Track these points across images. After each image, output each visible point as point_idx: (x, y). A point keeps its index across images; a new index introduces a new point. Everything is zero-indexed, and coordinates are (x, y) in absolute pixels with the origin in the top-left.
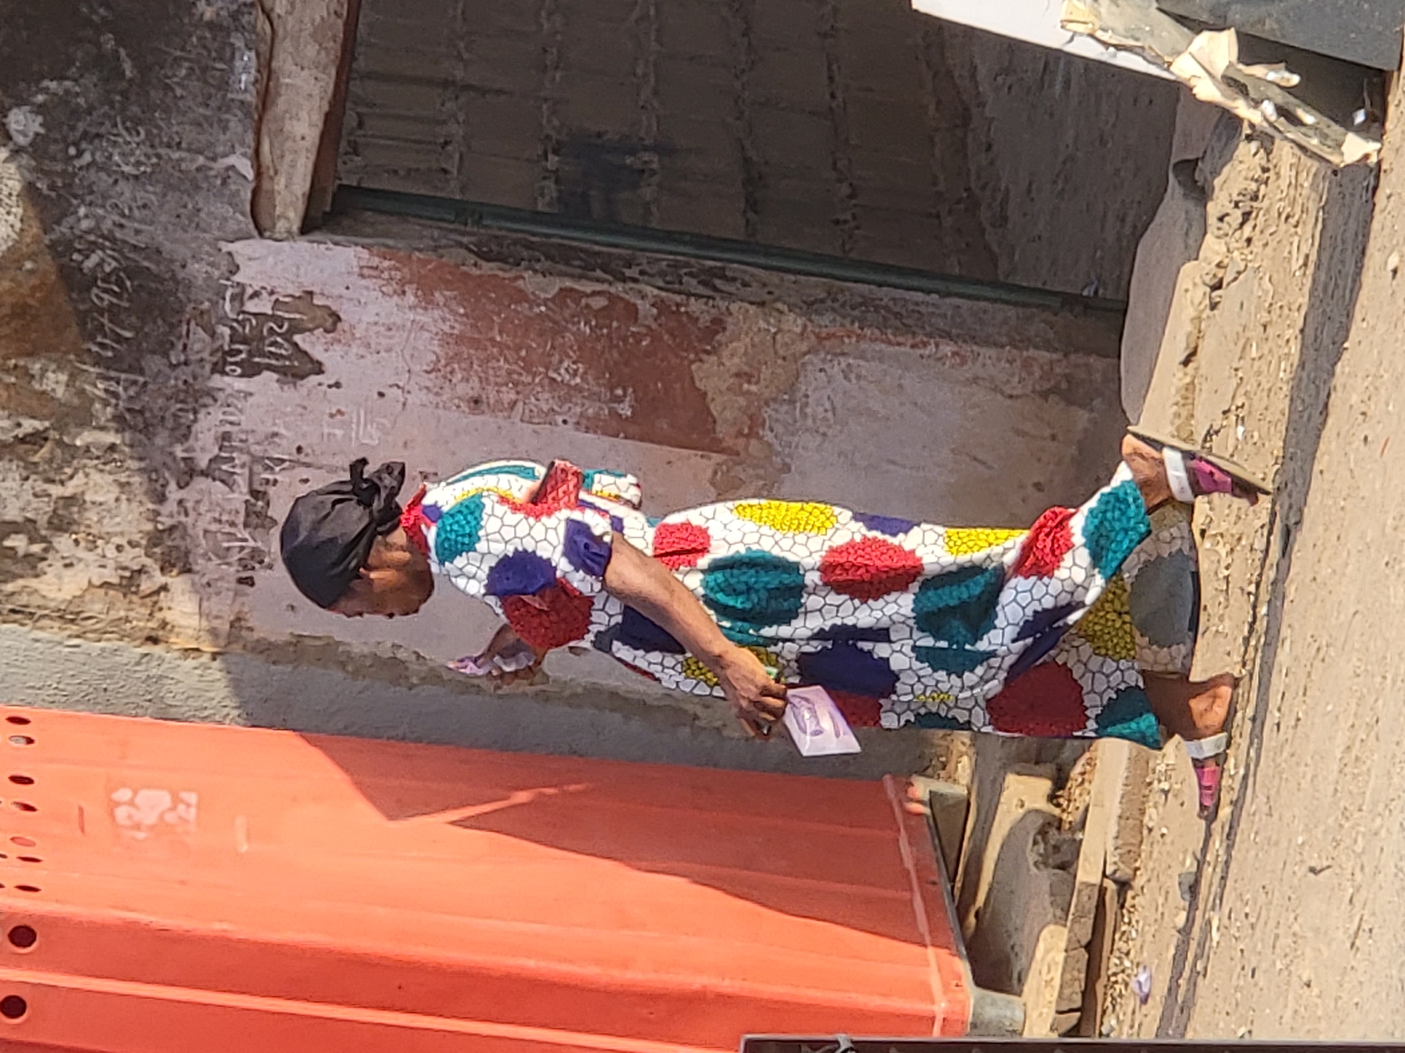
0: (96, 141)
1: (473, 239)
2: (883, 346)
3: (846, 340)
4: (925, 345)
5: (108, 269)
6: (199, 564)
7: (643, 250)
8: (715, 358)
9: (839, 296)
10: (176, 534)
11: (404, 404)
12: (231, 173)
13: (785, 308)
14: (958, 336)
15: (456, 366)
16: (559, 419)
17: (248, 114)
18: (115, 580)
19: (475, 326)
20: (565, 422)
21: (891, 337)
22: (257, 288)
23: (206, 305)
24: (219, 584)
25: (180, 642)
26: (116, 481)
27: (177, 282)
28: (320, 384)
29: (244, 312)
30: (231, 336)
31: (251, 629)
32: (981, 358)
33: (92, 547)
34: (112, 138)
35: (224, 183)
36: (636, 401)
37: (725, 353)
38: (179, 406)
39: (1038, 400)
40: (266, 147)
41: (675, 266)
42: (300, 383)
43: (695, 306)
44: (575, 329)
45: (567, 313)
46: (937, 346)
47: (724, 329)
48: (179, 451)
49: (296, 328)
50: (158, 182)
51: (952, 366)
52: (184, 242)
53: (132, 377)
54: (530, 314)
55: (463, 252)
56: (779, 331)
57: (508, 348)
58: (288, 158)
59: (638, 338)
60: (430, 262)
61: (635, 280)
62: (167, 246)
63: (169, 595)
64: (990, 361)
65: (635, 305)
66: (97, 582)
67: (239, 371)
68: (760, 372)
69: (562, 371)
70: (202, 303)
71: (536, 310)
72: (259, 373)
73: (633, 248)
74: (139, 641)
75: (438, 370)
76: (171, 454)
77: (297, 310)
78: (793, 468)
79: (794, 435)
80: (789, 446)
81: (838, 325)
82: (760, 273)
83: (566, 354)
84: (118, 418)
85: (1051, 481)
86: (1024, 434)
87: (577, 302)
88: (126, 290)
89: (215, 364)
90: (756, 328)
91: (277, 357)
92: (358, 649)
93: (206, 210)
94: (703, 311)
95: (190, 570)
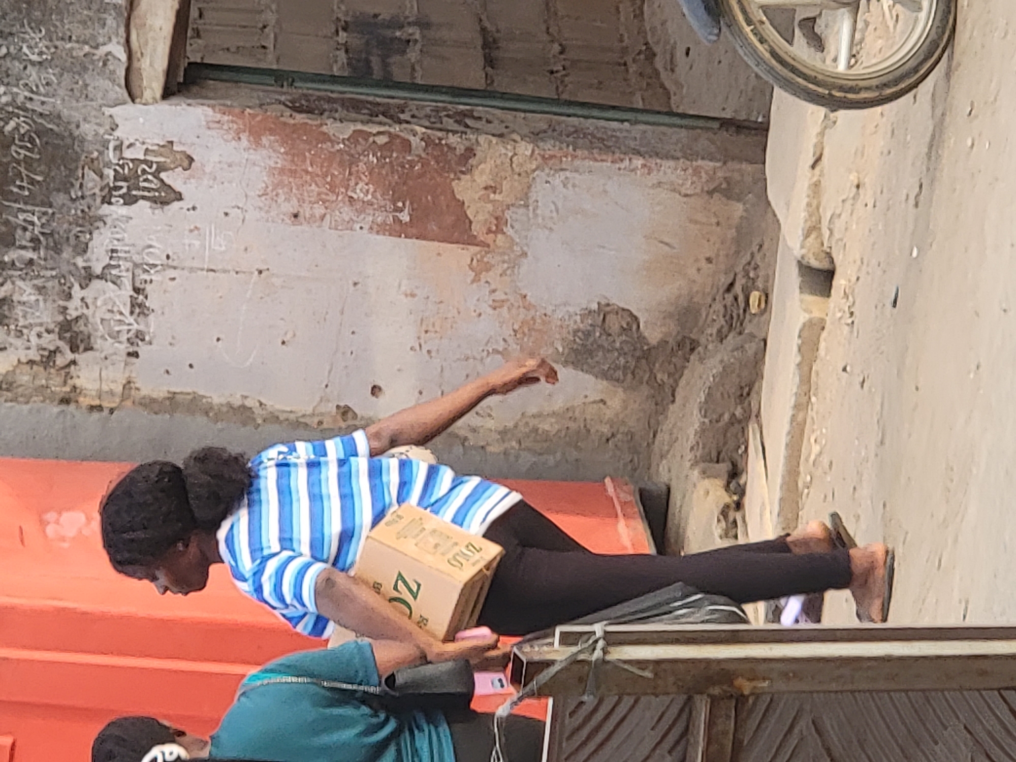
0: (10, 38)
1: (288, 97)
2: (591, 163)
3: (564, 159)
4: (622, 160)
5: (22, 131)
6: (98, 343)
7: (412, 99)
8: (468, 177)
9: (557, 128)
10: (81, 322)
11: (243, 221)
12: (109, 57)
13: (518, 138)
14: (646, 152)
15: (280, 191)
16: (357, 226)
17: (119, 14)
18: (38, 358)
19: (293, 161)
20: (361, 228)
21: (596, 156)
22: (132, 141)
23: (96, 154)
24: (114, 357)
25: (85, 401)
26: (34, 285)
27: (74, 139)
28: (182, 208)
29: (123, 158)
30: (115, 177)
31: (138, 389)
32: (663, 168)
33: (20, 333)
34: (22, 35)
35: (105, 64)
36: (413, 210)
37: (476, 173)
38: (79, 229)
39: (707, 197)
40: (134, 37)
41: (437, 110)
42: (166, 208)
43: (453, 139)
44: (366, 159)
45: (359, 149)
46: (630, 160)
47: (475, 155)
48: (80, 262)
49: (161, 168)
50: (57, 66)
51: (642, 175)
52: (77, 109)
53: (44, 209)
54: (332, 150)
55: (282, 107)
56: (515, 154)
57: (318, 175)
58: (151, 43)
59: (412, 164)
60: (257, 115)
61: (408, 122)
62: (65, 113)
63: (77, 367)
64: (669, 171)
65: (409, 140)
66: (24, 360)
67: (122, 201)
68: (502, 185)
69: (358, 191)
70: (92, 153)
71: (337, 147)
72: (136, 201)
73: (405, 98)
74: (56, 403)
75: (267, 194)
76: (75, 264)
77: (161, 155)
78: (529, 254)
79: (529, 230)
80: (526, 237)
81: (557, 148)
82: (498, 112)
83: (360, 179)
84: (35, 240)
85: (718, 255)
86: (696, 222)
87: (366, 140)
88: (36, 145)
89: (104, 197)
90: (497, 154)
91: (149, 190)
92: (217, 400)
93: (92, 85)
94: (458, 143)
95: (91, 349)
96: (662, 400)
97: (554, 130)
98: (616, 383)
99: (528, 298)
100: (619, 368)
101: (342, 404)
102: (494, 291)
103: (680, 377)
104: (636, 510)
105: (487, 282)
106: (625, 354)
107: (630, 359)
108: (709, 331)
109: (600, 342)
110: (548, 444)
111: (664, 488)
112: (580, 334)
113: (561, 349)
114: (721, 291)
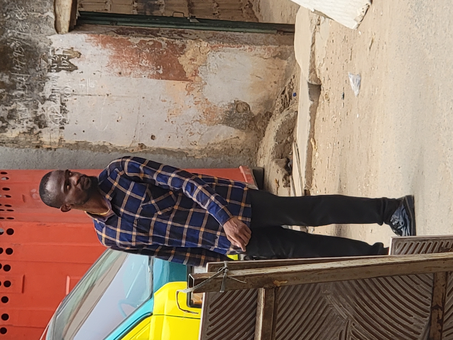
0: (11, 12)
1: (115, 29)
2: (229, 48)
3: (219, 47)
4: (241, 47)
5: (17, 46)
6: (49, 124)
7: (162, 27)
8: (184, 55)
9: (216, 36)
10: (42, 117)
11: (101, 76)
12: (48, 17)
13: (201, 40)
14: (250, 43)
15: (114, 64)
16: (143, 76)
18: (27, 131)
19: (118, 53)
20: (145, 77)
21: (231, 45)
22: (58, 48)
23: (45, 54)
24: (55, 129)
25: (45, 146)
26: (24, 104)
27: (36, 48)
28: (78, 72)
29: (55, 55)
30: (52, 62)
31: (65, 141)
32: (256, 49)
33: (20, 122)
34: (15, 10)
35: (47, 20)
36: (164, 69)
37: (187, 54)
38: (40, 82)
39: (273, 59)
40: (57, 9)
41: (171, 31)
42: (72, 72)
43: (177, 42)
44: (145, 51)
45: (143, 47)
46: (244, 46)
47: (186, 47)
48: (41, 94)
49: (69, 58)
50: (29, 22)
51: (249, 52)
52: (37, 37)
53: (26, 75)
54: (133, 48)
55: (113, 33)
56: (201, 46)
57: (128, 58)
58: (63, 11)
59: (162, 52)
60: (104, 36)
61: (160, 36)
62: (33, 39)
63: (42, 134)
64: (259, 50)
65: (161, 43)
66: (22, 132)
67: (55, 71)
68: (196, 58)
69: (143, 63)
70: (43, 53)
72: (60, 71)
73: (159, 27)
74: (34, 147)
75: (109, 66)
76: (39, 95)
77: (69, 53)
78: (208, 84)
79: (207, 74)
80: (206, 77)
81: (216, 43)
82: (194, 31)
83: (143, 58)
84: (24, 87)
85: (278, 81)
86: (270, 68)
87: (145, 43)
88: (23, 52)
89: (48, 70)
90: (194, 46)
91: (65, 66)
92: (94, 144)
93: (42, 27)
94: (179, 43)
95: (47, 127)
96: (260, 136)
97: (215, 36)
98: (242, 130)
99: (208, 100)
100: (243, 125)
101: (140, 143)
102: (195, 98)
103: (266, 127)
104: (252, 177)
105: (192, 95)
106: (246, 119)
107: (247, 121)
108: (276, 109)
109: (235, 115)
110: (218, 154)
111: (262, 170)
112: (228, 113)
113: (221, 119)
114: (280, 94)
